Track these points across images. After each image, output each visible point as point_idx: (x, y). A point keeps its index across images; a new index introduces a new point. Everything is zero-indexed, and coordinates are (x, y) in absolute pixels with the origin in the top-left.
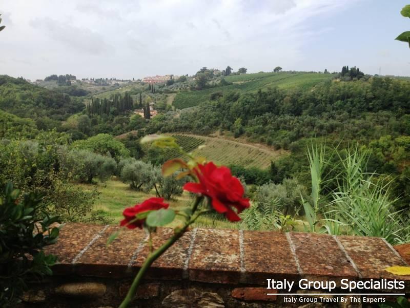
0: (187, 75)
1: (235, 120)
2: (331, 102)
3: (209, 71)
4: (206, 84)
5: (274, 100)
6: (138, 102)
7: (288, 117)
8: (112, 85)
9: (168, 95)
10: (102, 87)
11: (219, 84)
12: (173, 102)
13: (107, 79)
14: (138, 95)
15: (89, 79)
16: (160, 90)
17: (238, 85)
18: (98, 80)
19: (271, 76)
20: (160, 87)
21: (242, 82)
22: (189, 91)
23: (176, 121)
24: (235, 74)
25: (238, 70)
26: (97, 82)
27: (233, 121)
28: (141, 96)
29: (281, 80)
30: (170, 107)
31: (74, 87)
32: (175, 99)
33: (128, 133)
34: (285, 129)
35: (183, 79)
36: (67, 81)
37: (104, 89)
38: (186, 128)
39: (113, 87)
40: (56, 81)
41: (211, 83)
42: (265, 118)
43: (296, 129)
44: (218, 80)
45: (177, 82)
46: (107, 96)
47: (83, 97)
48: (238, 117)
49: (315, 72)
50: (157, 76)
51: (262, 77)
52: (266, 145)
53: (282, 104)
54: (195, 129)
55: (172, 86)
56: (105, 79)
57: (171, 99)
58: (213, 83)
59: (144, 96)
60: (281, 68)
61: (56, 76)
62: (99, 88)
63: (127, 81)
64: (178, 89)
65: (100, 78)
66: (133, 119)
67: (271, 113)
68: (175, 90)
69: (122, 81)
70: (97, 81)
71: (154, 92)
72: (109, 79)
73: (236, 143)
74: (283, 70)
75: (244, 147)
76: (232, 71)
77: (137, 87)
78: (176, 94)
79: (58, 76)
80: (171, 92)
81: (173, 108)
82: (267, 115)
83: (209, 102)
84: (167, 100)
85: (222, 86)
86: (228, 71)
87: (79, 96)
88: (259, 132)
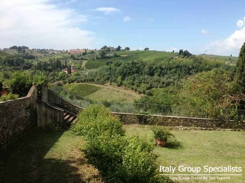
0: (96, 50)
1: (118, 77)
2: (170, 69)
3: (108, 48)
4: (105, 56)
5: (140, 67)
6: (65, 65)
7: (146, 76)
8: (51, 53)
9: (83, 61)
10: (44, 54)
11: (113, 56)
12: (85, 65)
13: (47, 49)
14: (65, 60)
15: (37, 49)
16: (78, 58)
17: (123, 57)
18: (42, 50)
19: (142, 53)
20: (78, 56)
21: (126, 56)
22: (95, 59)
23: (86, 76)
24: (123, 50)
25: (125, 49)
26: (42, 51)
27: (117, 77)
28: (66, 62)
29: (147, 55)
30: (83, 68)
31: (28, 54)
32: (86, 63)
33: (57, 82)
34: (144, 83)
35: (93, 52)
36: (23, 50)
37: (45, 55)
38: (91, 80)
39: (51, 54)
40: (16, 50)
41: (108, 55)
42: (134, 76)
43: (150, 83)
44: (112, 54)
45: (89, 53)
46: (47, 60)
47: (32, 60)
48: (120, 75)
49: (166, 52)
50: (78, 49)
51: (138, 53)
52: (134, 91)
53: (144, 69)
54: (96, 81)
55: (85, 56)
56: (46, 49)
57: (84, 63)
58: (109, 55)
59: (69, 61)
60: (148, 49)
61: (16, 47)
62: (42, 55)
63: (60, 51)
64: (89, 58)
65: (43, 49)
66: (61, 74)
67: (138, 74)
68: (87, 58)
69: (57, 51)
70: (41, 51)
71: (74, 59)
72: (49, 49)
73: (118, 89)
74: (149, 50)
75: (122, 92)
76: (121, 49)
77: (65, 55)
78: (87, 61)
79: (18, 47)
80: (84, 60)
81: (85, 68)
82: (136, 75)
83: (105, 66)
84: (82, 64)
85: (114, 57)
86: (119, 48)
87: (30, 59)
88: (131, 84)
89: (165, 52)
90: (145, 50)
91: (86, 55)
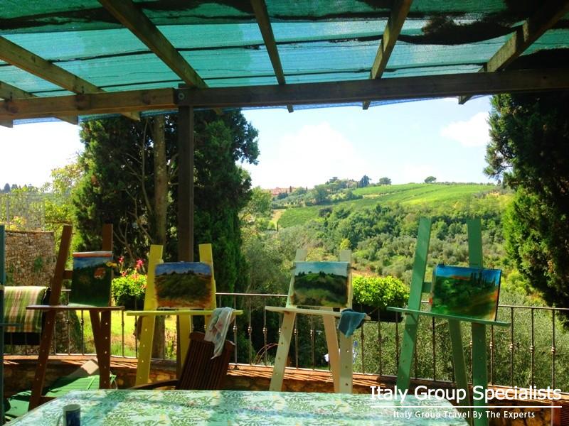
1: (341, 242)
3: (340, 182)
4: (327, 198)
5: (395, 217)
9: (275, 211)
11: (345, 197)
12: (280, 219)
17: (369, 199)
21: (377, 196)
22: (304, 205)
24: (373, 185)
25: (378, 181)
27: (338, 243)
30: (273, 226)
32: (282, 216)
41: (334, 197)
42: (379, 240)
44: (344, 193)
48: (346, 237)
49: (475, 184)
52: (377, 273)
53: (404, 223)
55: (283, 200)
57: (278, 215)
58: (337, 196)
60: (434, 179)
64: (290, 203)
68: (286, 205)
74: (437, 181)
76: (370, 182)
78: (285, 210)
80: (279, 208)
82: (382, 236)
83: (316, 219)
84: (272, 217)
85: (348, 200)
86: (365, 182)
88: (369, 258)
89: (471, 184)
90: (426, 181)
91: (286, 199)
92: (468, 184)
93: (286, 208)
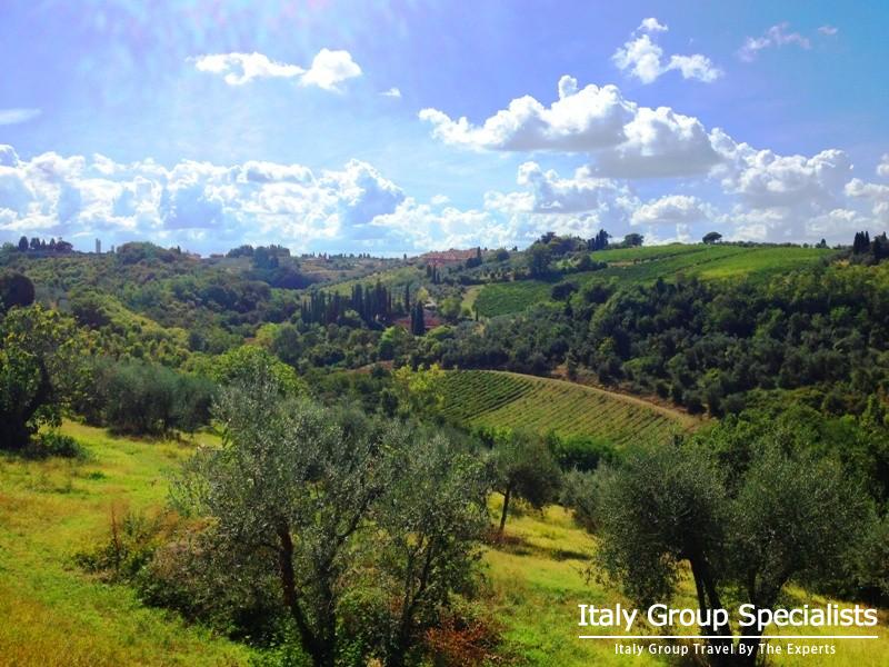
0: (515, 249)
1: (602, 342)
3: (559, 239)
4: (550, 267)
5: (691, 301)
6: (402, 303)
7: (720, 338)
8: (361, 268)
9: (467, 287)
10: (339, 272)
11: (578, 266)
12: (476, 302)
13: (352, 255)
14: (404, 287)
15: (317, 256)
16: (450, 277)
17: (618, 268)
18: (335, 256)
19: (695, 251)
20: (450, 272)
21: (629, 264)
22: (512, 279)
23: (475, 340)
24: (616, 246)
25: (623, 240)
26: (331, 262)
27: (597, 343)
28: (407, 292)
29: (717, 259)
30: (468, 314)
31: (285, 270)
32: (479, 297)
33: (374, 365)
35: (502, 255)
37: (344, 275)
38: (493, 356)
39: (362, 271)
40: (250, 258)
41: (560, 265)
44: (575, 259)
45: (489, 261)
46: (346, 290)
47: (299, 291)
48: (609, 335)
49: (795, 246)
51: (675, 253)
52: (671, 398)
54: (513, 359)
55: (474, 270)
56: (348, 255)
57: (472, 294)
58: (565, 264)
59: (417, 290)
60: (720, 236)
62: (334, 275)
63: (391, 260)
64: (489, 276)
65: (338, 254)
66: (388, 336)
67: (682, 329)
68: (482, 278)
69: (383, 260)
70: (332, 259)
71: (435, 281)
72: (357, 256)
73: (601, 392)
74: (724, 239)
75: (619, 402)
76: (610, 241)
77: (408, 271)
78: (482, 287)
80: (473, 283)
81: (473, 314)
82: (674, 332)
83: (547, 303)
84: (462, 299)
85: (582, 270)
86: (600, 241)
87: (291, 289)
89: (789, 245)
90: (705, 239)
91: (480, 268)
92: (781, 246)
93: (483, 282)
